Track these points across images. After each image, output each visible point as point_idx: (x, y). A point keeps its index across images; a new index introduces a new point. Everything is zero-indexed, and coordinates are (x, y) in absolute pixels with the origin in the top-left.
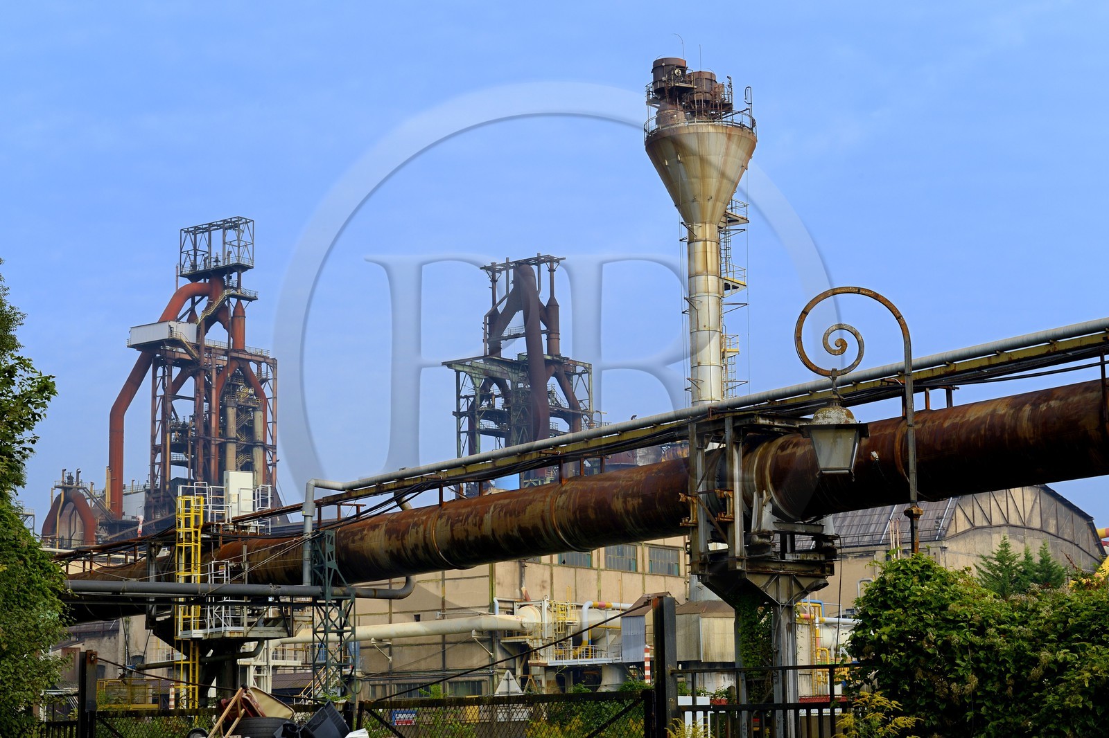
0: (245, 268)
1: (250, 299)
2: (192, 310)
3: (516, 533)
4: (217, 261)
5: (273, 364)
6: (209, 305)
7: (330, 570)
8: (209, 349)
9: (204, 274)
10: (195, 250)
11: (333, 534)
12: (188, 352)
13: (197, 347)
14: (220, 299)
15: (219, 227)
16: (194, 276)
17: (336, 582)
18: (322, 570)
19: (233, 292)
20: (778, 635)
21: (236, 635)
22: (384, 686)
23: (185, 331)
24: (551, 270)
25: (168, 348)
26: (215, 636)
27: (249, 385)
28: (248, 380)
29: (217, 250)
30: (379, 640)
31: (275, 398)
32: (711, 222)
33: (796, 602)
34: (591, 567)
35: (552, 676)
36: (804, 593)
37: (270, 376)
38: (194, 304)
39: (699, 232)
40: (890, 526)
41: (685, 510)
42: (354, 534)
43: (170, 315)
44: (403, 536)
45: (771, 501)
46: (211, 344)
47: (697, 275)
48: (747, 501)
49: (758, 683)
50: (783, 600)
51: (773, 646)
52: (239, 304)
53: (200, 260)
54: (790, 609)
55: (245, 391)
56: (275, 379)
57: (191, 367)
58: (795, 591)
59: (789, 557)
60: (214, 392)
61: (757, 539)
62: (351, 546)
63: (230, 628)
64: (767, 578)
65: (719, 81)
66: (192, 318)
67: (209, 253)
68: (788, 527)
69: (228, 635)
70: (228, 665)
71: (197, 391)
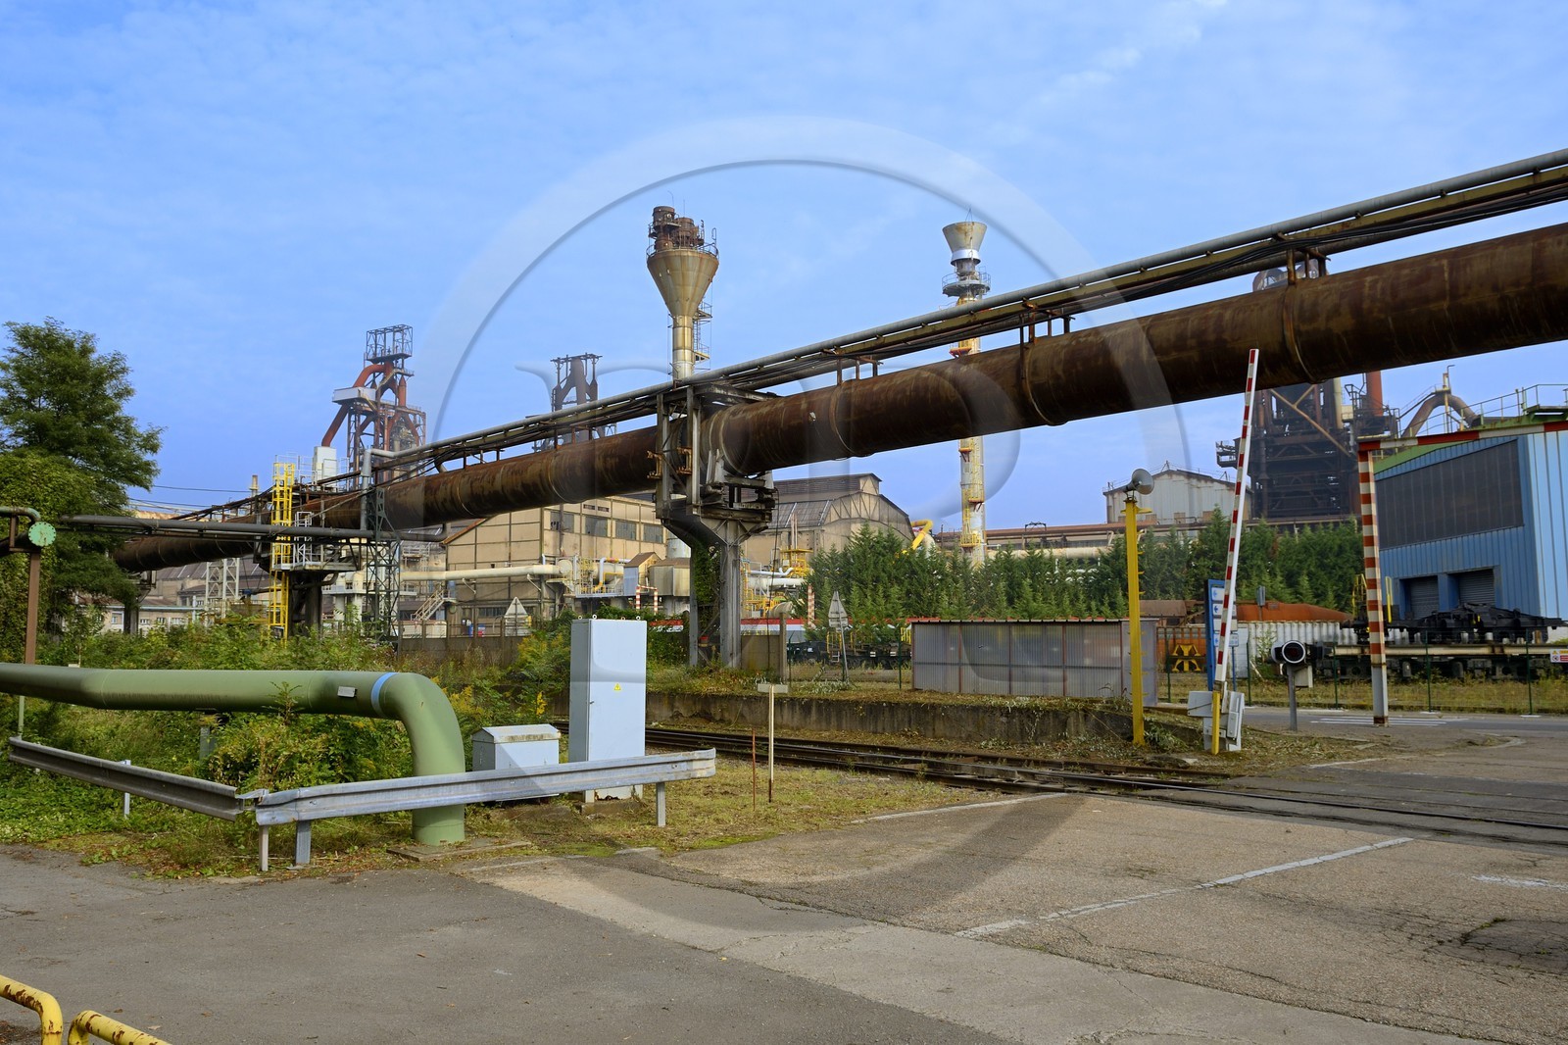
0: (406, 356)
1: (410, 376)
2: (374, 381)
3: (520, 489)
4: (389, 351)
5: (423, 415)
6: (384, 378)
7: (380, 518)
8: (383, 405)
9: (382, 359)
10: (376, 345)
11: (383, 490)
12: (370, 407)
13: (376, 403)
14: (391, 375)
15: (391, 330)
16: (375, 360)
17: (385, 527)
18: (374, 517)
19: (399, 370)
20: (725, 569)
21: (314, 568)
22: (470, 609)
23: (368, 394)
24: (594, 363)
25: (358, 403)
26: (298, 569)
27: (408, 428)
28: (408, 424)
29: (389, 344)
30: (468, 580)
31: (424, 436)
32: (688, 315)
33: (741, 542)
34: (606, 536)
35: (579, 604)
36: (747, 536)
37: (422, 423)
38: (375, 377)
39: (680, 322)
40: (791, 517)
41: (652, 465)
42: (400, 491)
43: (360, 383)
44: (435, 491)
45: (723, 458)
46: (385, 402)
47: (678, 349)
48: (703, 457)
49: (708, 608)
50: (730, 541)
51: (721, 578)
52: (402, 378)
53: (378, 350)
54: (735, 548)
55: (405, 431)
56: (424, 425)
57: (372, 416)
58: (740, 533)
59: (736, 506)
60: (386, 431)
61: (710, 489)
62: (398, 500)
63: (311, 563)
64: (718, 522)
65: (696, 224)
66: (374, 386)
67: (385, 346)
68: (734, 480)
69: (307, 568)
70: (314, 591)
71: (376, 430)
